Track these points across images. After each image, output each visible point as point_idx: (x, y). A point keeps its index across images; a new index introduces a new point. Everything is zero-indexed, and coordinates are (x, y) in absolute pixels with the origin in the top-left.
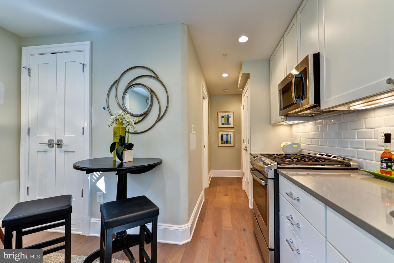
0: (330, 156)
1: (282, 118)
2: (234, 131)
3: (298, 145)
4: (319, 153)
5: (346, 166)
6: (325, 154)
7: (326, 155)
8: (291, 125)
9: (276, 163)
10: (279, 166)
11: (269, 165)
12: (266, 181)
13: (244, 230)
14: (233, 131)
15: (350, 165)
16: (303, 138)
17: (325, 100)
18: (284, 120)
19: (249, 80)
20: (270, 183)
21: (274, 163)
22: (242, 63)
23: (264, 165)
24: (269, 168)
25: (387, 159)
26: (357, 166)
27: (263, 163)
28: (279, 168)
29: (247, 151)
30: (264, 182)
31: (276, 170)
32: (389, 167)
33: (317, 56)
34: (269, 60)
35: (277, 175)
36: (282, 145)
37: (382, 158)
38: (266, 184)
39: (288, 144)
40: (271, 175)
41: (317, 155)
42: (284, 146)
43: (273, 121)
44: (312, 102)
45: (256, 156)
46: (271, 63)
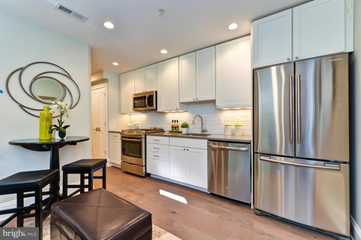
1: (133, 111)
3: (138, 125)
7: (153, 128)
8: (130, 114)
11: (142, 132)
12: (141, 139)
15: (163, 130)
16: (139, 121)
17: (159, 108)
18: (134, 112)
19: (107, 83)
20: (143, 140)
21: (144, 131)
22: (103, 70)
23: (138, 133)
24: (143, 134)
25: (173, 127)
26: (165, 130)
27: (137, 132)
28: (146, 133)
29: (99, 130)
30: (140, 140)
31: (145, 134)
32: (173, 129)
33: (156, 92)
34: (120, 75)
35: (146, 136)
36: (129, 125)
37: (172, 127)
38: (141, 140)
39: (131, 125)
40: (144, 136)
41: (149, 128)
42: (130, 126)
43: (123, 111)
44: (155, 108)
45: (125, 131)
46: (121, 77)
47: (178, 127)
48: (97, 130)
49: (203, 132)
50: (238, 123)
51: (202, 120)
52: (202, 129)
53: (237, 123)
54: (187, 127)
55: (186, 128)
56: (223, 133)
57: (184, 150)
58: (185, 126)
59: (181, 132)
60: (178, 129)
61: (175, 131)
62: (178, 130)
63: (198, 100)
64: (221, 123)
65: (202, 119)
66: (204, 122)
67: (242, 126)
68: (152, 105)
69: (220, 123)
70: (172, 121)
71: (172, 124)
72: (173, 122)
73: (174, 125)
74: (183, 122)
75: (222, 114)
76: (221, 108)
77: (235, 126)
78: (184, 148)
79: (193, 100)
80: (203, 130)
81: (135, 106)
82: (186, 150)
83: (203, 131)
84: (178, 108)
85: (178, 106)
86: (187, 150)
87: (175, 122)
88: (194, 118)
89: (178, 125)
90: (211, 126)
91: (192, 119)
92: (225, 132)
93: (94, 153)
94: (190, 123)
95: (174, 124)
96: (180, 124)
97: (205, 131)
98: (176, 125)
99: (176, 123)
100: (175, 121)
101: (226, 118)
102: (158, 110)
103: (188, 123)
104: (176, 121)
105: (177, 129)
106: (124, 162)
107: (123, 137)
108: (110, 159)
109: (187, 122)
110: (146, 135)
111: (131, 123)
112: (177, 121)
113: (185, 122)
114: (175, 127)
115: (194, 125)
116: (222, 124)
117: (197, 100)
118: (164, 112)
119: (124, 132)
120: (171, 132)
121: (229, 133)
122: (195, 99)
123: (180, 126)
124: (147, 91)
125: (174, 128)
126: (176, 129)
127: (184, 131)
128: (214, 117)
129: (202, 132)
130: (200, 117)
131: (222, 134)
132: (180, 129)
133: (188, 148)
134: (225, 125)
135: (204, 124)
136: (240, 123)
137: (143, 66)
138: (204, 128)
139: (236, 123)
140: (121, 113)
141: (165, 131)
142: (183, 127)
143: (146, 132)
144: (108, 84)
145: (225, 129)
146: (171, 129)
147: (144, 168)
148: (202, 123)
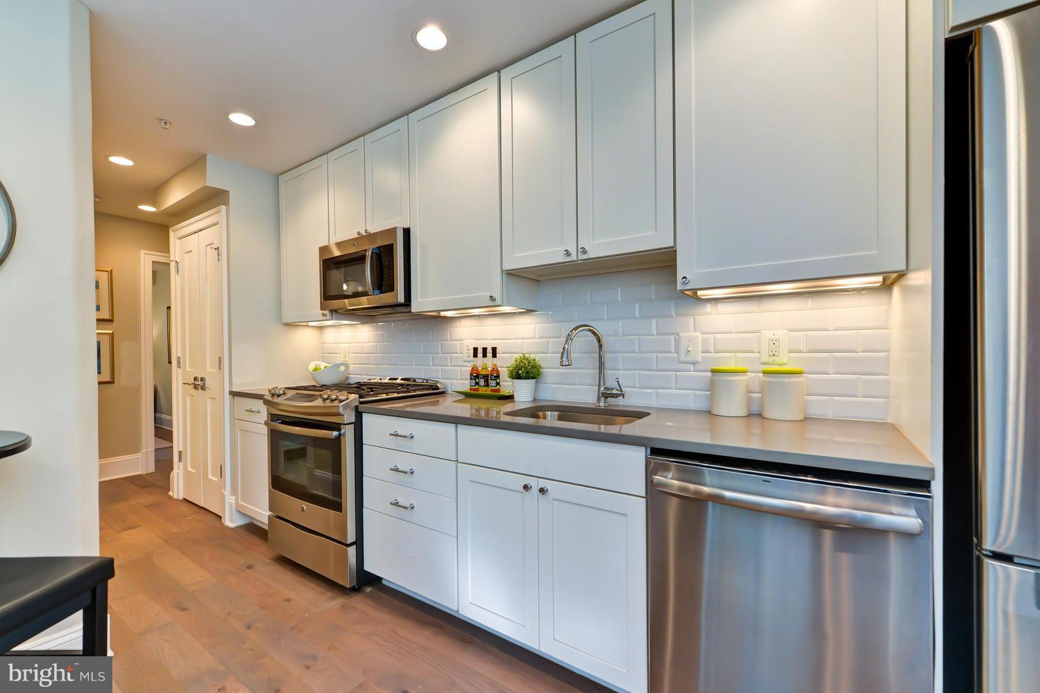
0: (396, 379)
1: (323, 315)
2: (111, 332)
4: (388, 378)
5: (433, 389)
6: (400, 378)
7: (402, 379)
8: (321, 328)
9: (358, 396)
10: (361, 400)
11: (344, 401)
12: (339, 429)
13: (249, 567)
14: (109, 334)
15: (438, 388)
16: (352, 353)
17: (419, 300)
18: (328, 317)
19: (223, 208)
20: (349, 433)
21: (353, 396)
22: (205, 156)
23: (328, 403)
24: (346, 407)
25: (475, 376)
26: (445, 388)
27: (324, 400)
28: (361, 403)
29: (203, 388)
30: (335, 433)
31: (357, 408)
32: (477, 383)
33: (407, 232)
34: (277, 177)
35: (359, 415)
36: (311, 367)
37: (471, 375)
38: (340, 434)
39: (323, 365)
40: (350, 417)
41: (387, 381)
42: (315, 370)
43: (289, 316)
44: (401, 299)
45: (281, 392)
46: (282, 187)
47: (498, 377)
48: (196, 387)
49: (606, 398)
50: (777, 359)
51: (600, 346)
52: (602, 389)
53: (770, 359)
54: (533, 378)
55: (532, 382)
56: (702, 405)
57: (522, 490)
58: (527, 371)
59: (510, 398)
60: (498, 384)
61: (483, 391)
62: (498, 391)
63: (585, 257)
64: (688, 359)
65: (599, 341)
66: (608, 357)
67: (801, 373)
68: (391, 288)
69: (683, 358)
70: (472, 352)
71: (472, 364)
72: (475, 355)
73: (480, 369)
74: (517, 356)
75: (691, 320)
76: (695, 291)
77: (765, 373)
78: (527, 480)
79: (561, 258)
80: (606, 388)
81: (329, 295)
82: (535, 490)
83: (606, 395)
84: (497, 295)
85: (496, 285)
86: (542, 491)
87: (485, 355)
88: (569, 338)
89: (495, 370)
90: (639, 374)
91: (557, 344)
92: (712, 399)
93: (189, 469)
94: (548, 362)
95: (480, 362)
96: (504, 363)
97: (616, 396)
98: (490, 369)
99: (489, 362)
100: (485, 350)
101: (715, 338)
102: (415, 308)
103: (538, 358)
104: (489, 351)
105: (493, 383)
106: (278, 517)
107: (273, 417)
108: (237, 500)
109: (532, 356)
110: (360, 410)
111: (323, 360)
112: (494, 350)
113: (527, 355)
114: (486, 377)
115: (563, 370)
116: (693, 364)
117: (582, 257)
118: (442, 314)
119: (279, 396)
120: (467, 395)
121: (732, 405)
122: (573, 250)
123: (504, 373)
124: (372, 230)
125: (482, 382)
126: (487, 385)
127: (523, 392)
128: (654, 331)
129: (599, 398)
130: (594, 333)
131: (693, 407)
132: (507, 386)
133: (543, 484)
134: (713, 371)
135: (607, 364)
136: (786, 361)
137: (356, 134)
138: (611, 383)
139: (765, 358)
140: (283, 321)
141: (444, 392)
142: (518, 377)
143: (360, 397)
144: (227, 209)
145: (712, 387)
146: (469, 382)
147: (352, 551)
148: (600, 357)
